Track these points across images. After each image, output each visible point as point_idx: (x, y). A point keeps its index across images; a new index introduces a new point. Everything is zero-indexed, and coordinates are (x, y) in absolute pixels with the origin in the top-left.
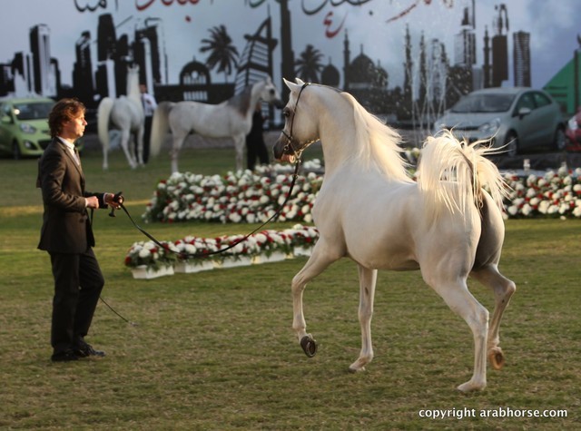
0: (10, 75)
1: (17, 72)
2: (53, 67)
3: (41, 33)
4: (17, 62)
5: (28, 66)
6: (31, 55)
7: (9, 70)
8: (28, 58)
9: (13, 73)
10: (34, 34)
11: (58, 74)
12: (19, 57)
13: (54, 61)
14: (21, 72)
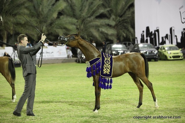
0: (165, 40)
1: (166, 39)
2: (175, 37)
3: (173, 29)
4: (167, 36)
5: (169, 37)
6: (170, 34)
7: (164, 38)
8: (169, 35)
9: (165, 39)
10: (171, 29)
11: (177, 39)
12: (167, 35)
13: (176, 36)
14: (168, 39)
